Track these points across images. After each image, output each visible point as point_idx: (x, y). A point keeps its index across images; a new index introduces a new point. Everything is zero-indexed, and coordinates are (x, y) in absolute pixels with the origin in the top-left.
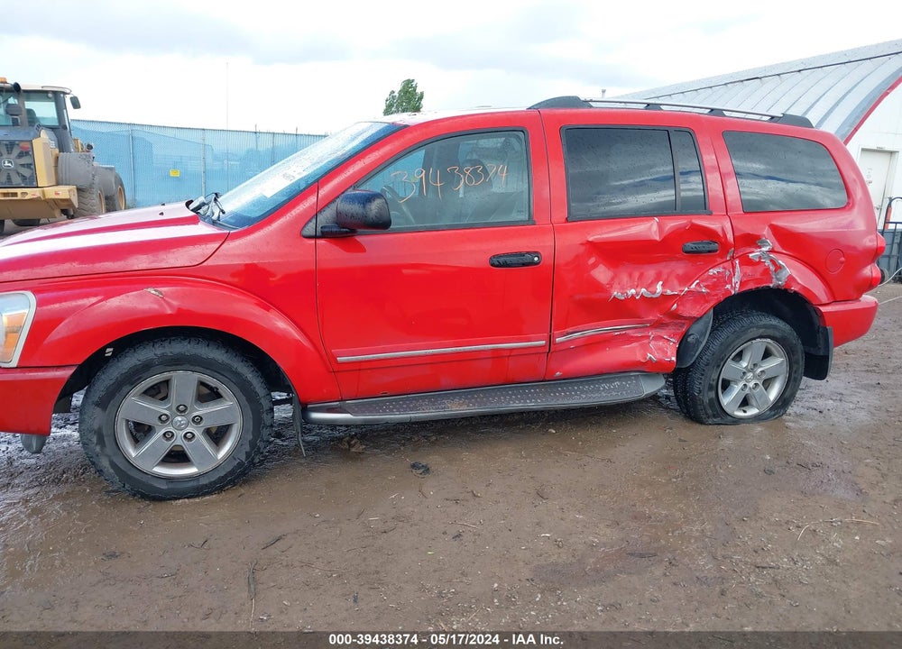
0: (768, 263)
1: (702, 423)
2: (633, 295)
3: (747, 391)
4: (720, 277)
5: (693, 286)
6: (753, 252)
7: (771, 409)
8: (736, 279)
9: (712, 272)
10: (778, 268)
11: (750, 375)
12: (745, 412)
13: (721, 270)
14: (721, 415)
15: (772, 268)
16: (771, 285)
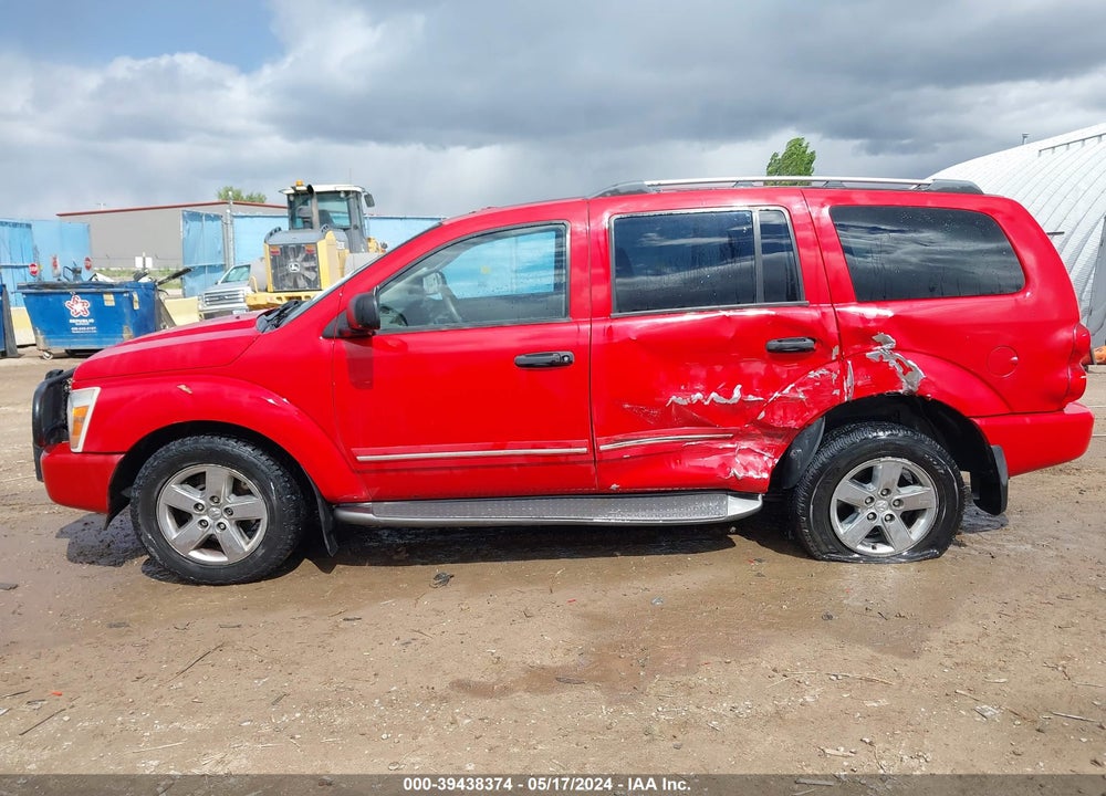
0: (893, 363)
1: (811, 556)
2: (699, 401)
3: (878, 523)
4: (825, 381)
5: (787, 391)
6: (871, 350)
7: (914, 550)
8: (848, 383)
9: (812, 374)
10: (907, 370)
11: (882, 503)
12: (874, 548)
13: (825, 372)
14: (840, 552)
15: (900, 370)
16: (901, 391)
